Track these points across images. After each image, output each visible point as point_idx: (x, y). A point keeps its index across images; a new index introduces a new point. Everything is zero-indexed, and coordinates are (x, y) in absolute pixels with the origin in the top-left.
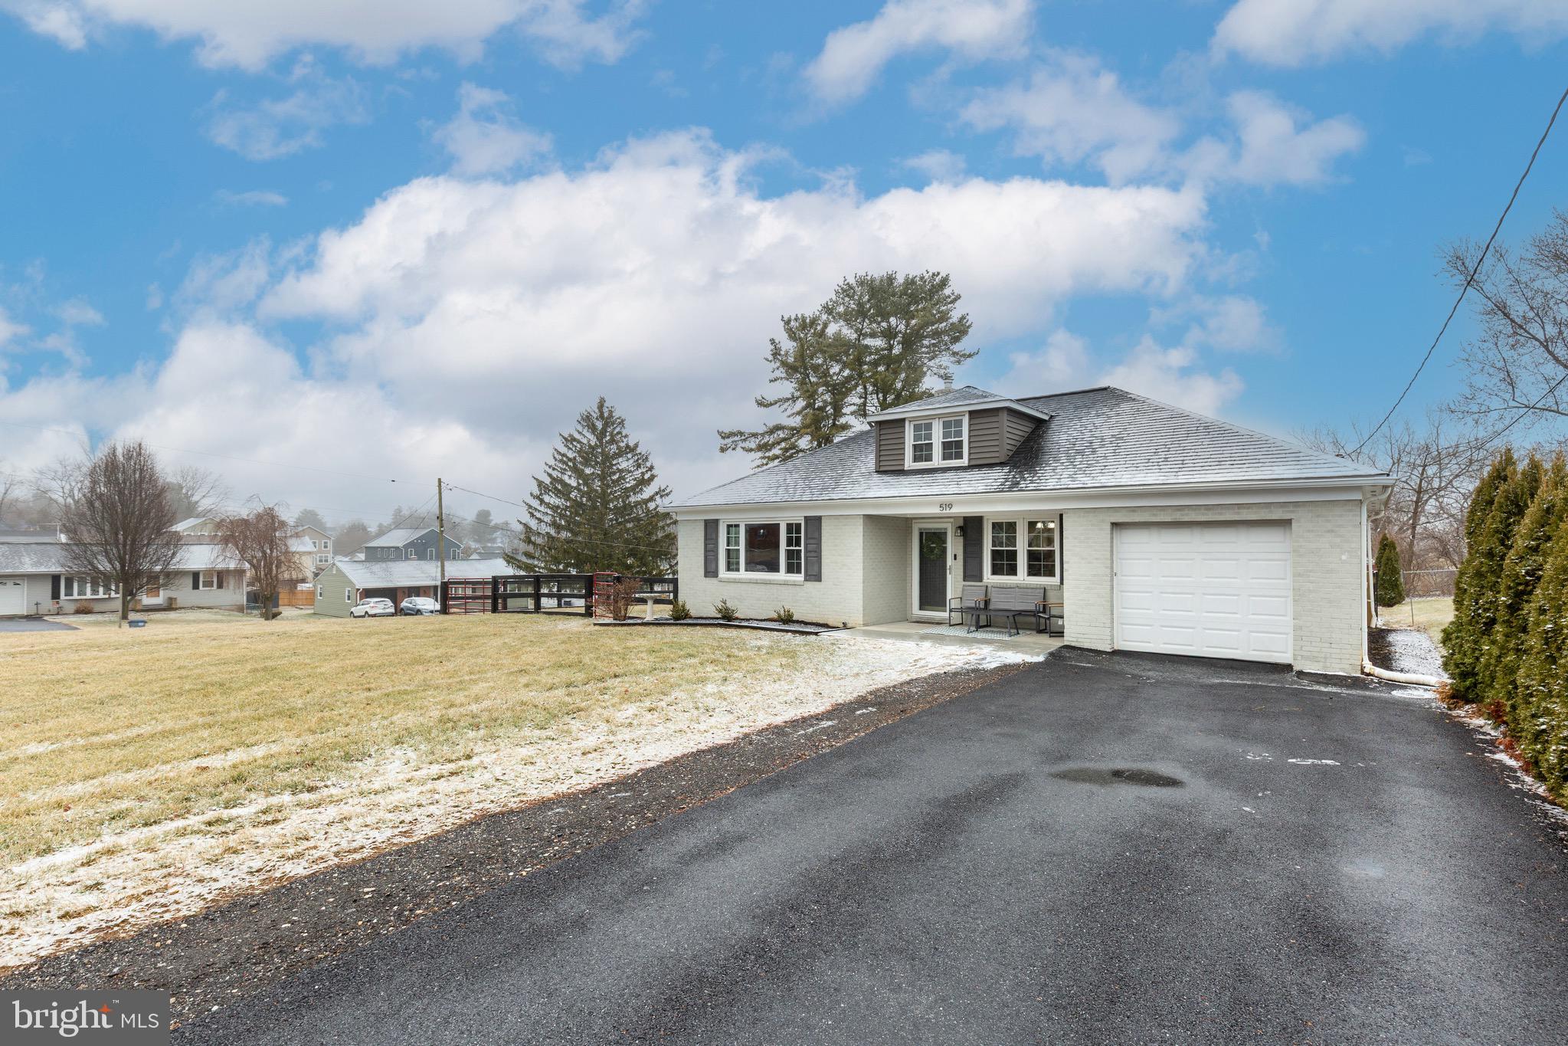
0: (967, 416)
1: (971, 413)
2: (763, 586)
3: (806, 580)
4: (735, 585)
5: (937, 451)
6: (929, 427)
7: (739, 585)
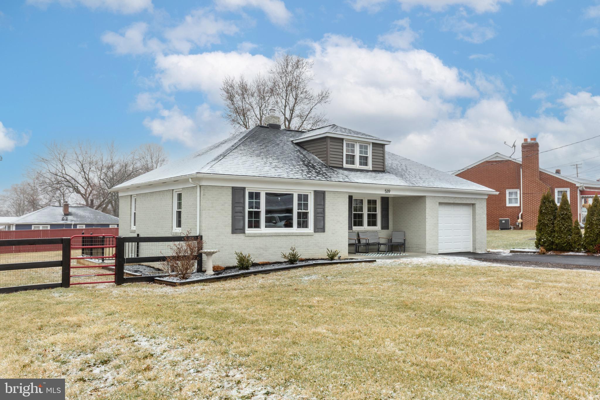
0: (371, 145)
1: (373, 143)
2: (284, 238)
3: (315, 232)
4: (261, 238)
5: (357, 160)
6: (353, 146)
7: (264, 238)
